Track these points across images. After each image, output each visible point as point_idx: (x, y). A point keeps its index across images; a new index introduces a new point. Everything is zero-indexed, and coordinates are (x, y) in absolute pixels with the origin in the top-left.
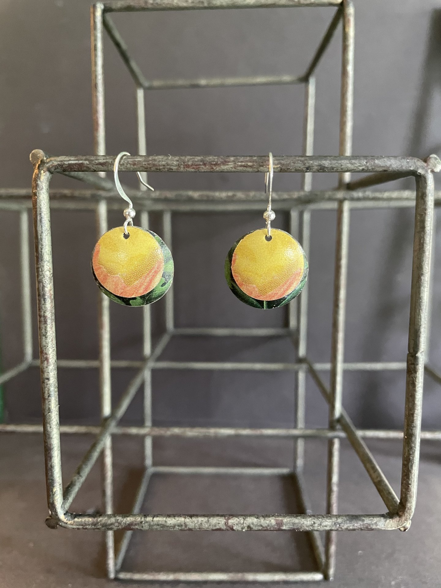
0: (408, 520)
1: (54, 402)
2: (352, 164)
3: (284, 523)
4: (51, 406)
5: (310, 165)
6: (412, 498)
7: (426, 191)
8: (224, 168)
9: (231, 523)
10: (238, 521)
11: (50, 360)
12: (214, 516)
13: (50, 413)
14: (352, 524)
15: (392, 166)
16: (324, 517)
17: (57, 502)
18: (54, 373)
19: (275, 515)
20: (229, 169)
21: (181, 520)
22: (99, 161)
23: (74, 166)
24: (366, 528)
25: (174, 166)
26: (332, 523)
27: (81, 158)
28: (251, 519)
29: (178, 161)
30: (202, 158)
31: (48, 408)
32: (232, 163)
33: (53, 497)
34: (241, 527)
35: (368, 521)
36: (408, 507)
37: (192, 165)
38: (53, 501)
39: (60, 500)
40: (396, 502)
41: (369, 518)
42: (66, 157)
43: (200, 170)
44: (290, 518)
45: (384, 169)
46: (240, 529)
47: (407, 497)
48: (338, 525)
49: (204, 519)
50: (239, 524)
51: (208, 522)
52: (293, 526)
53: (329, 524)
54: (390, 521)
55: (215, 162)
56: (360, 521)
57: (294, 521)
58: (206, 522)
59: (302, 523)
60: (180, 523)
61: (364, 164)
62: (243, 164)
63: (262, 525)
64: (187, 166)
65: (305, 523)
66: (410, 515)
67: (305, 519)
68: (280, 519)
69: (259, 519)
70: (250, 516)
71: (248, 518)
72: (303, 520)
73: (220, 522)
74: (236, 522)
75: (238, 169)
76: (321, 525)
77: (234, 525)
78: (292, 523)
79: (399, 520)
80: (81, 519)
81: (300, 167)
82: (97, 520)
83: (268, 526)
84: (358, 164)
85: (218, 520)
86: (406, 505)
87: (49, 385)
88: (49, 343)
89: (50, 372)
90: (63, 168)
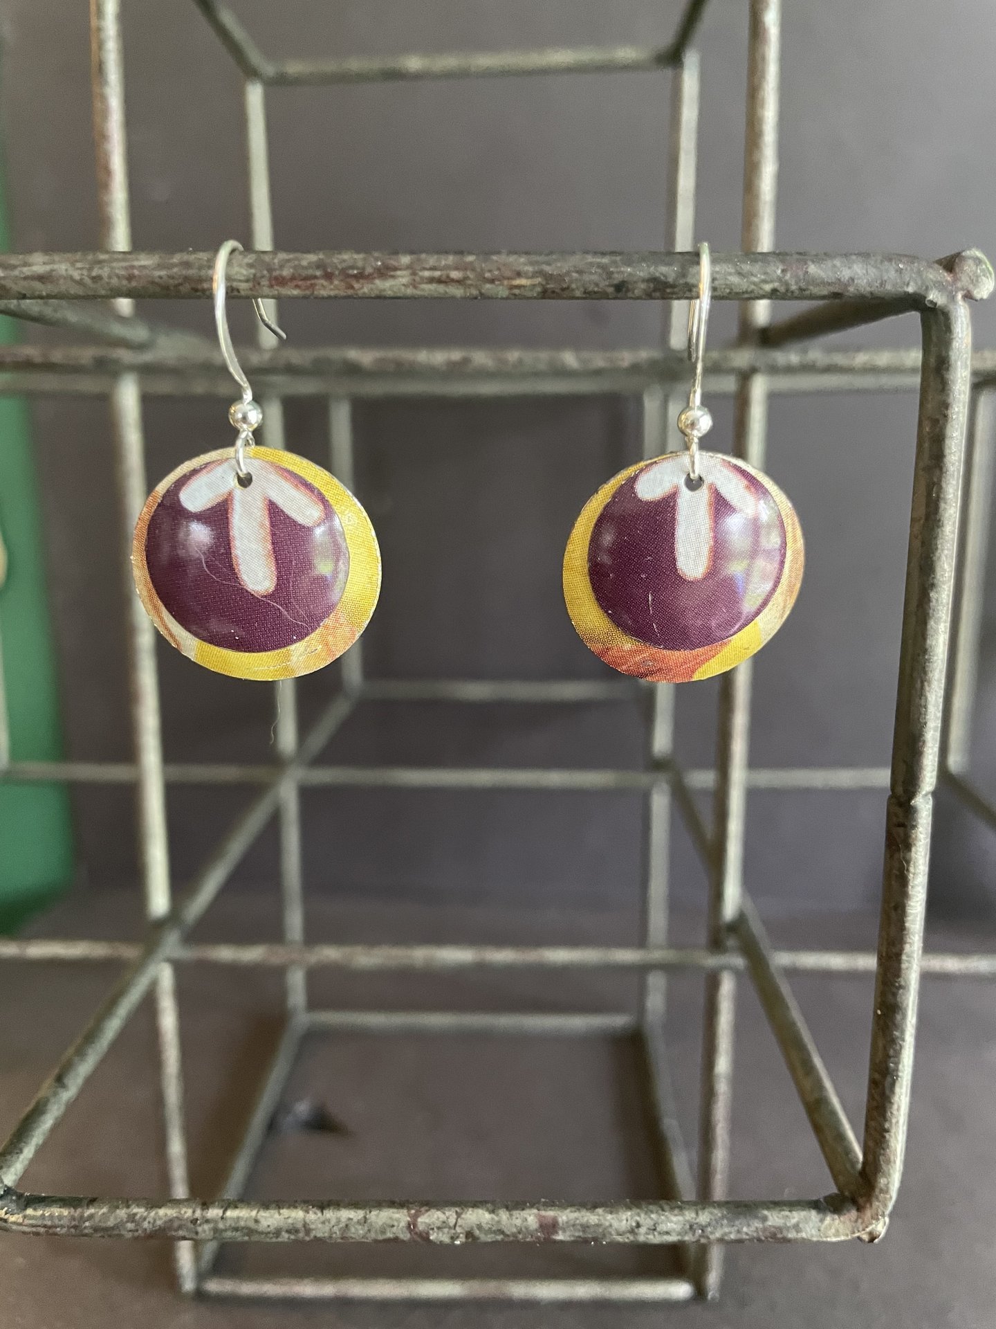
0: (880, 1217)
2: (740, 274)
3: (561, 1225)
5: (625, 279)
6: (892, 1164)
7: (951, 353)
8: (383, 288)
9: (423, 1225)
10: (441, 1220)
12: (379, 1205)
14: (735, 1228)
15: (856, 281)
16: (663, 1210)
19: (539, 1202)
20: (399, 289)
21: (296, 1215)
24: (772, 1238)
25: (243, 281)
26: (684, 1225)
28: (475, 1215)
29: (250, 266)
30: (321, 256)
34: (449, 1236)
35: (777, 1220)
36: (882, 1186)
37: (293, 278)
41: (780, 1210)
43: (315, 292)
44: (575, 1211)
45: (832, 289)
46: (444, 1237)
47: (879, 1160)
48: (700, 1231)
49: (356, 1215)
50: (445, 1227)
51: (365, 1222)
52: (584, 1231)
53: (675, 1226)
54: (833, 1220)
55: (357, 268)
56: (756, 1221)
57: (585, 1219)
58: (359, 1222)
59: (607, 1224)
60: (292, 1224)
61: (775, 277)
62: (437, 274)
63: (506, 1230)
64: (281, 281)
65: (616, 1224)
66: (885, 1206)
67: (614, 1216)
68: (550, 1213)
69: (497, 1215)
70: (475, 1205)
71: (468, 1210)
72: (609, 1217)
73: (396, 1224)
74: (439, 1224)
75: (423, 290)
76: (655, 1230)
77: (433, 1229)
78: (582, 1225)
79: (858, 1217)
80: (41, 1212)
81: (597, 285)
82: (83, 1213)
83: (519, 1233)
84: (759, 276)
85: (391, 1218)
86: (876, 1180)
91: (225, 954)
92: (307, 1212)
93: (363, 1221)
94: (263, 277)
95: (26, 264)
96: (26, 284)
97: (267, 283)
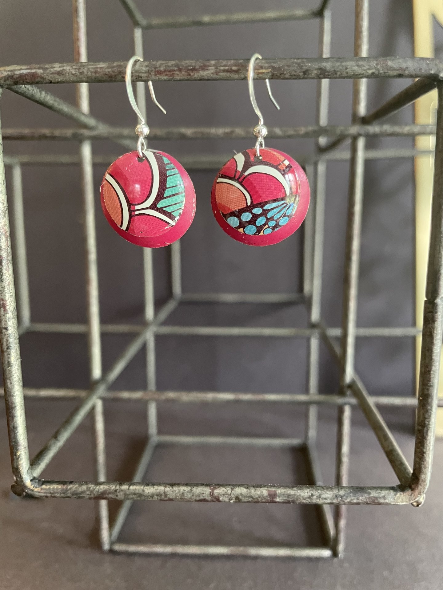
0: (422, 494)
1: (14, 355)
2: (358, 66)
3: (278, 494)
4: (11, 360)
5: (308, 69)
6: (427, 468)
8: (203, 75)
9: (217, 493)
10: (225, 491)
11: (7, 307)
12: (197, 485)
13: (10, 368)
14: (356, 497)
15: (409, 69)
16: (324, 489)
17: (22, 466)
18: (13, 322)
19: (268, 485)
20: (210, 75)
21: (161, 489)
22: (54, 69)
23: (26, 77)
24: (373, 502)
25: (144, 73)
26: (333, 495)
27: (34, 67)
28: (240, 490)
29: (147, 66)
30: (177, 62)
31: (7, 361)
32: (213, 68)
33: (17, 461)
34: (228, 498)
35: (375, 494)
36: (423, 478)
37: (165, 71)
38: (17, 466)
39: (25, 464)
40: (408, 474)
41: (376, 490)
42: (16, 67)
43: (174, 78)
44: (284, 489)
45: (398, 72)
46: (227, 500)
47: (421, 467)
48: (340, 498)
49: (187, 489)
50: (226, 494)
51: (191, 492)
52: (288, 497)
53: (329, 496)
54: (401, 494)
55: (192, 66)
56: (366, 494)
57: (289, 492)
58: (188, 492)
59: (298, 494)
60: (159, 492)
61: (373, 67)
62: (227, 68)
63: (253, 496)
64: (159, 73)
65: (302, 494)
66: (424, 488)
67: (301, 491)
68: (274, 489)
69: (250, 490)
70: (239, 486)
71: (236, 488)
72: (299, 491)
73: (204, 492)
74: (223, 493)
75: (220, 76)
76: (320, 497)
77: (221, 495)
78: (287, 495)
79: (412, 494)
80: (49, 487)
81: (295, 72)
82: (67, 487)
83: (259, 498)
84: (366, 66)
85: (203, 490)
86: (419, 477)
87: (8, 336)
88: (4, 287)
89: (9, 321)
90: (14, 78)
91: (125, 395)
92: (166, 487)
93: (190, 491)
94: (152, 71)
95: (52, 68)
96: (52, 76)
97: (154, 74)
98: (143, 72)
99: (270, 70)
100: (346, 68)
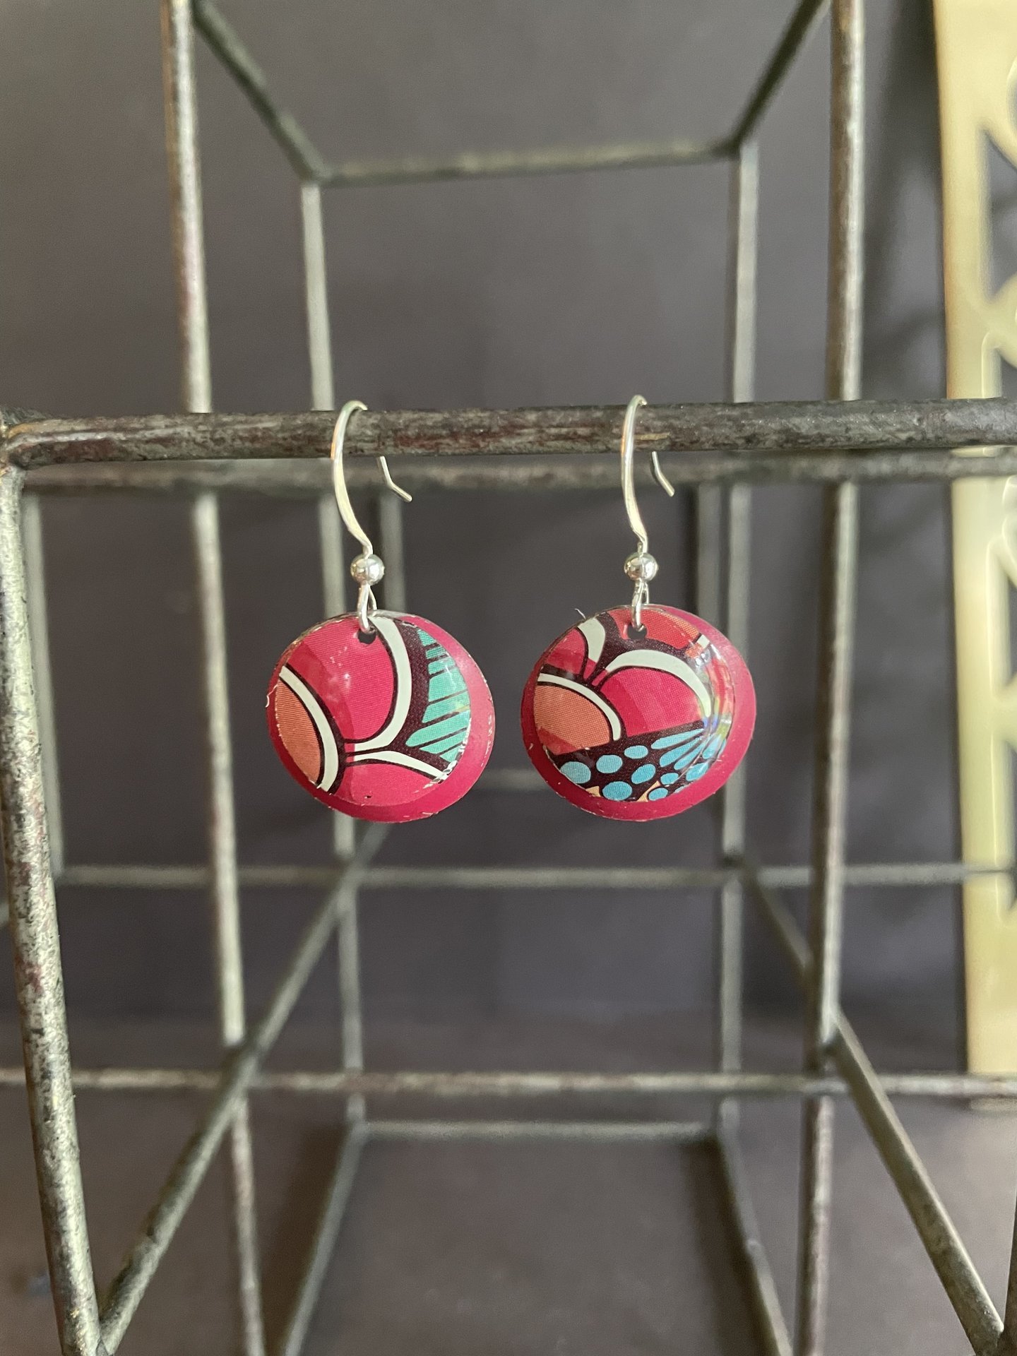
1: (59, 1091)
2: (874, 423)
4: (52, 1103)
5: (756, 431)
8: (508, 445)
11: (43, 982)
13: (49, 1122)
17: (84, 1341)
18: (55, 1014)
20: (525, 446)
22: (153, 431)
23: (86, 448)
25: (367, 442)
27: (104, 425)
29: (376, 426)
30: (447, 415)
31: (42, 1108)
32: (532, 431)
33: (73, 1330)
37: (418, 437)
38: (74, 1341)
39: (92, 1335)
40: (992, 1326)
42: (60, 424)
43: (440, 451)
45: (971, 437)
55: (483, 427)
61: (911, 426)
62: (564, 430)
64: (406, 441)
75: (548, 447)
81: (727, 438)
84: (894, 425)
87: (45, 1047)
88: (35, 935)
89: (46, 1013)
90: (56, 452)
94: (388, 437)
95: (147, 428)
96: (148, 447)
97: (392, 443)
98: (366, 439)
99: (666, 435)
100: (848, 430)
